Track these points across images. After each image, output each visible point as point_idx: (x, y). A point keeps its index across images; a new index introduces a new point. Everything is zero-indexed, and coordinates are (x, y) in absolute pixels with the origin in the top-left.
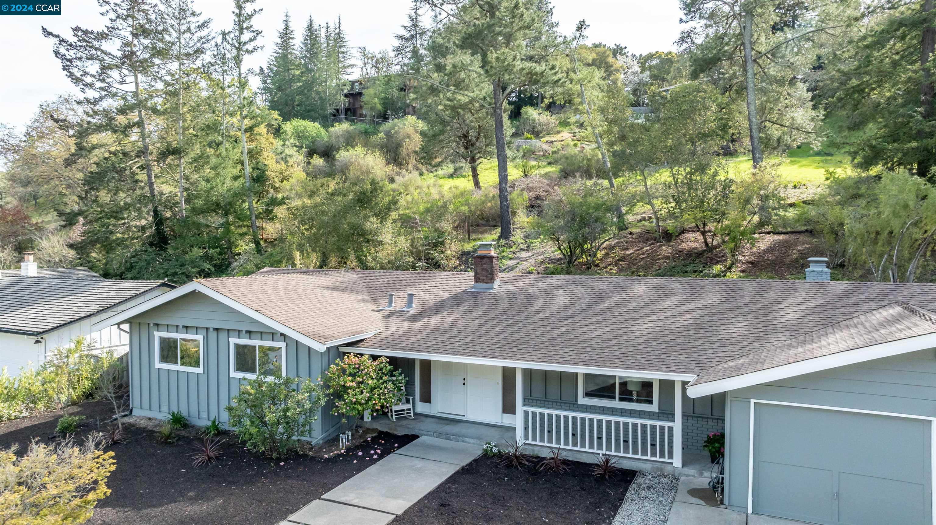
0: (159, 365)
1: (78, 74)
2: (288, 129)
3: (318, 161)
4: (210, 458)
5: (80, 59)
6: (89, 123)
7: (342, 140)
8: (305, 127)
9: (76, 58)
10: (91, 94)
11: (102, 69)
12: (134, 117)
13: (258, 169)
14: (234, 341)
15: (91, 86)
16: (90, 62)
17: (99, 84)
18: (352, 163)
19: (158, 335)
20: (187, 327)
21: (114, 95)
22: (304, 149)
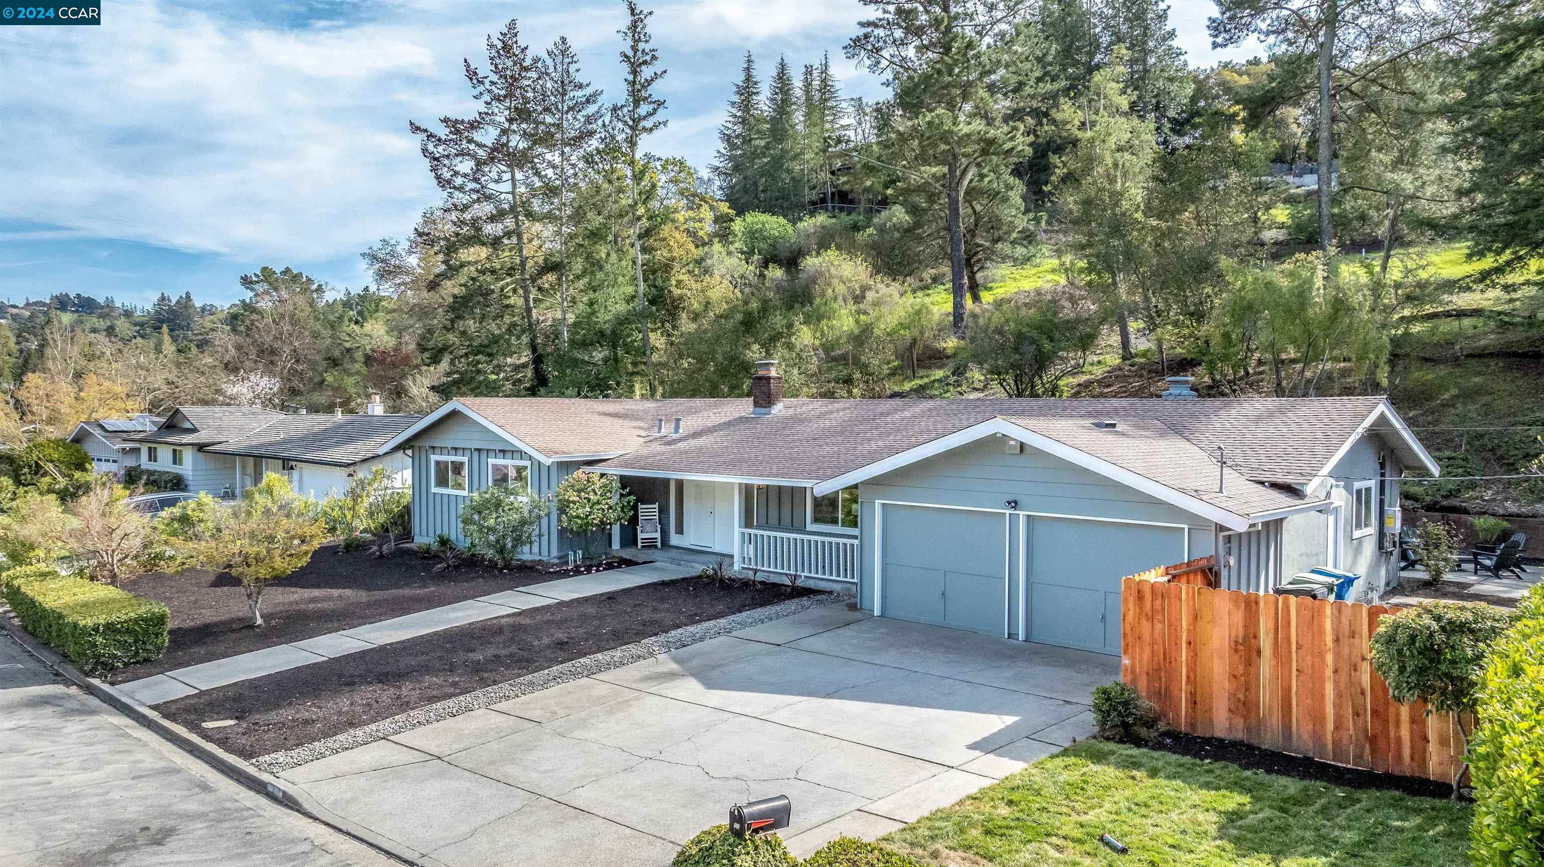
0: (434, 489)
1: (447, 175)
2: (737, 228)
3: (776, 273)
4: (449, 566)
5: (448, 156)
6: (457, 235)
7: (813, 240)
8: (763, 224)
9: (444, 156)
10: (461, 198)
11: (477, 165)
12: (509, 223)
13: (655, 287)
14: (491, 461)
15: (460, 189)
16: (460, 159)
17: (471, 185)
18: (821, 274)
19: (434, 458)
20: (456, 449)
21: (488, 198)
22: (756, 257)
